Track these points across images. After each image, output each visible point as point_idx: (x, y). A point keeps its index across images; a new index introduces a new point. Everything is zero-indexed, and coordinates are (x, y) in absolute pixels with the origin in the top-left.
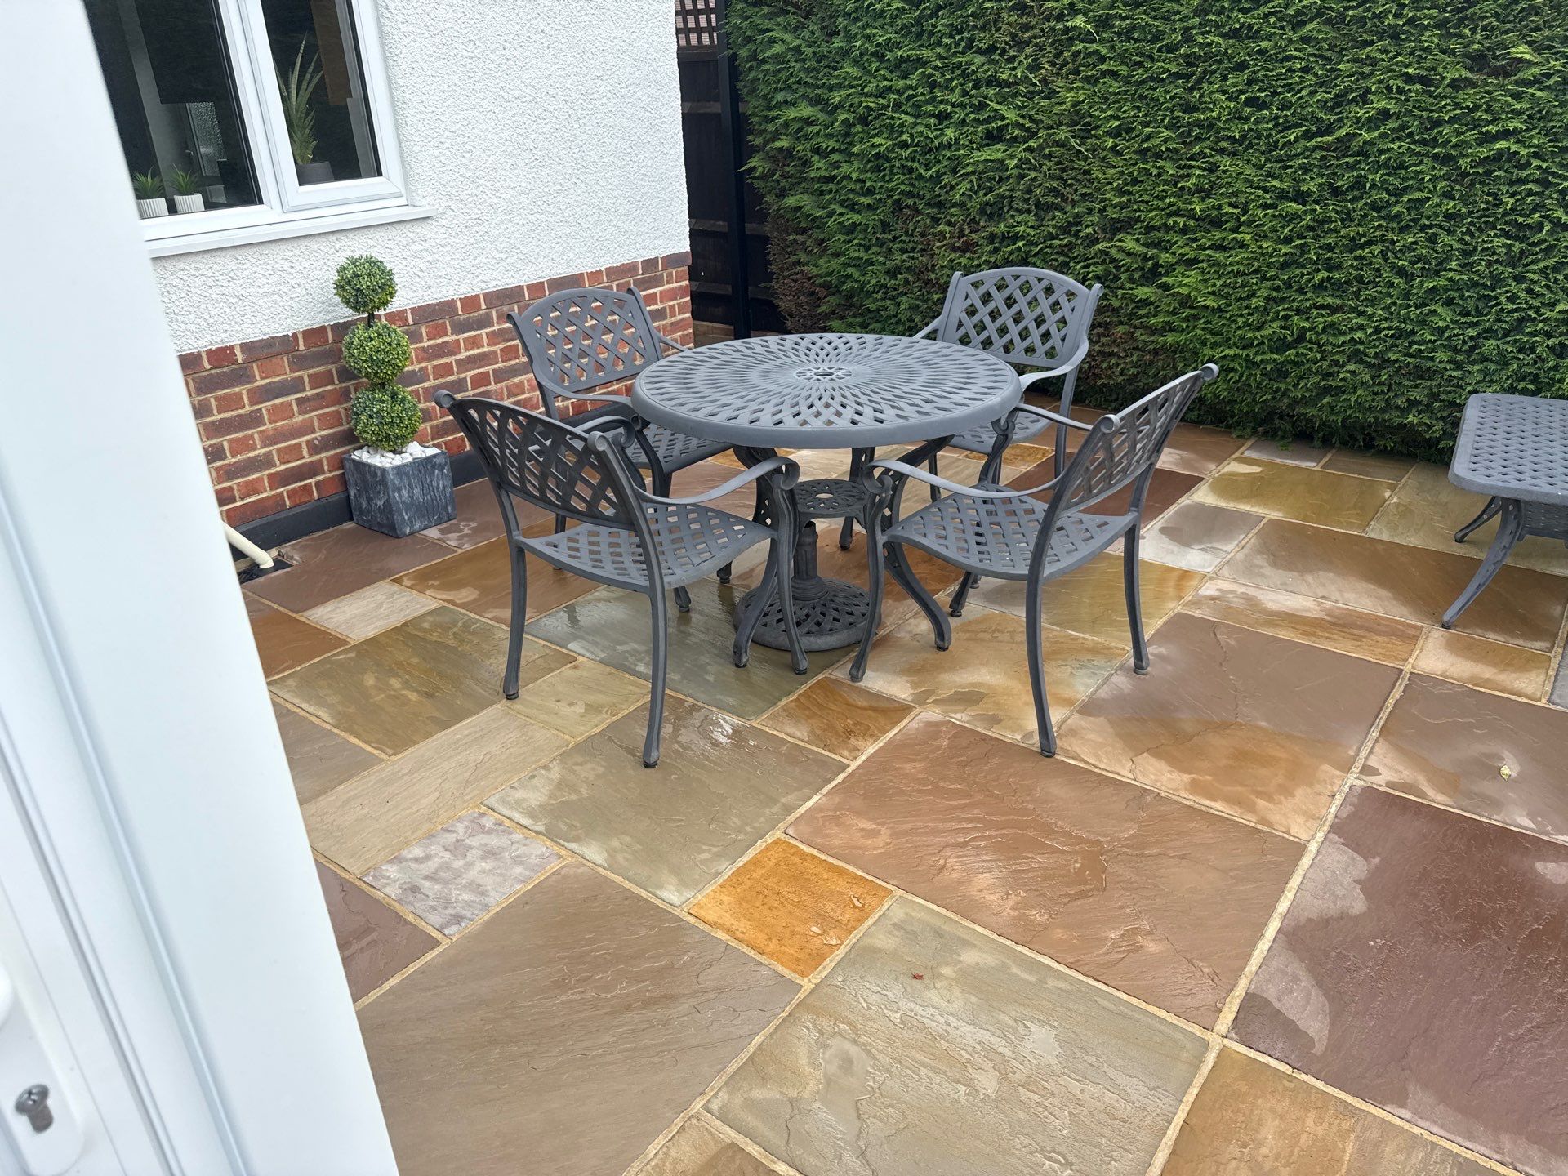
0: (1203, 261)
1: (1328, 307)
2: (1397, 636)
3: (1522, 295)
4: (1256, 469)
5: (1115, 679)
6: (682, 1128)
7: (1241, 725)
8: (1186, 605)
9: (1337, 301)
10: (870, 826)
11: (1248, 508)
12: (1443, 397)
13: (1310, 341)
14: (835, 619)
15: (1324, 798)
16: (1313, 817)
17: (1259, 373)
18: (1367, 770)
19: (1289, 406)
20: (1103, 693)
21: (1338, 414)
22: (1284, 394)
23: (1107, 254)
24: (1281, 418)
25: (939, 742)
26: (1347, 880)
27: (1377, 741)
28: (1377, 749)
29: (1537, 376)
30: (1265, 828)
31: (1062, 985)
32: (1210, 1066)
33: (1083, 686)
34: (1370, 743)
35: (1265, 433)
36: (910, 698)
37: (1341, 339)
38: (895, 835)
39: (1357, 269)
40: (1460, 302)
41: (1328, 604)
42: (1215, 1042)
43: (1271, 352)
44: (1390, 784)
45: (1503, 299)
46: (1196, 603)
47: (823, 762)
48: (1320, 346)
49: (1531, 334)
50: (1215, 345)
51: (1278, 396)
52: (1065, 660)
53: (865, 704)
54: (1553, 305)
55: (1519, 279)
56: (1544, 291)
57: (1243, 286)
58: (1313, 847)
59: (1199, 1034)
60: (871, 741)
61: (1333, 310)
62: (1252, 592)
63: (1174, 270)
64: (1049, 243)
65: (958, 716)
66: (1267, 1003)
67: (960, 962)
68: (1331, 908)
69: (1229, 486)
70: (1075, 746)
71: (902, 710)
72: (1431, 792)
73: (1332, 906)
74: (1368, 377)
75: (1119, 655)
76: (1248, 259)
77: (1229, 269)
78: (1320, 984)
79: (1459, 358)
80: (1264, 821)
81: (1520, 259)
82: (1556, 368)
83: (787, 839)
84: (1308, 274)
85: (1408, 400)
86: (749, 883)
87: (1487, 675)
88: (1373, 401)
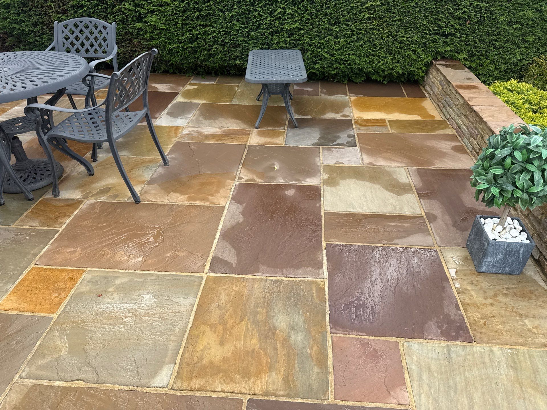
0: (156, 11)
1: (202, 25)
2: (244, 134)
3: (257, 16)
4: (196, 87)
5: (158, 170)
6: (11, 389)
7: (201, 174)
8: (179, 138)
9: (205, 23)
10: (72, 250)
11: (195, 101)
12: (244, 53)
13: (200, 38)
14: (42, 175)
15: (229, 190)
16: (226, 197)
17: (187, 52)
18: (240, 178)
19: (201, 63)
20: (154, 176)
21: (216, 63)
22: (198, 58)
23: (121, 11)
24: (200, 67)
25: (95, 210)
26: (237, 213)
27: (241, 169)
28: (242, 171)
29: (267, 43)
30: (212, 205)
31: (153, 278)
32: (204, 284)
33: (147, 175)
34: (240, 170)
35: (197, 74)
36: (81, 197)
37: (210, 37)
38: (83, 249)
39: (208, 11)
40: (241, 20)
41: (223, 129)
42: (204, 276)
43: (189, 44)
44: (246, 181)
45: (252, 18)
46: (182, 137)
47: (47, 232)
48: (204, 40)
49: (263, 29)
50: (170, 43)
51: (196, 59)
52: (140, 167)
53: (62, 204)
54: (266, 18)
55: (255, 10)
56: (263, 14)
57: (173, 20)
58: (227, 206)
59: (199, 275)
60: (67, 218)
61: (205, 26)
62: (199, 130)
63: (147, 15)
64: (97, 8)
65: (102, 198)
66: (219, 258)
67: (115, 285)
68: (233, 223)
69: (188, 94)
70: (148, 197)
71: (79, 202)
72: (257, 180)
73: (234, 222)
74: (221, 49)
75: (158, 161)
76: (171, 9)
77: (166, 14)
78: (233, 246)
79: (245, 39)
80: (212, 203)
81: (254, 4)
82: (272, 39)
83: (37, 266)
84: (193, 13)
85: (235, 56)
86: (22, 289)
87: (269, 141)
88: (225, 57)
